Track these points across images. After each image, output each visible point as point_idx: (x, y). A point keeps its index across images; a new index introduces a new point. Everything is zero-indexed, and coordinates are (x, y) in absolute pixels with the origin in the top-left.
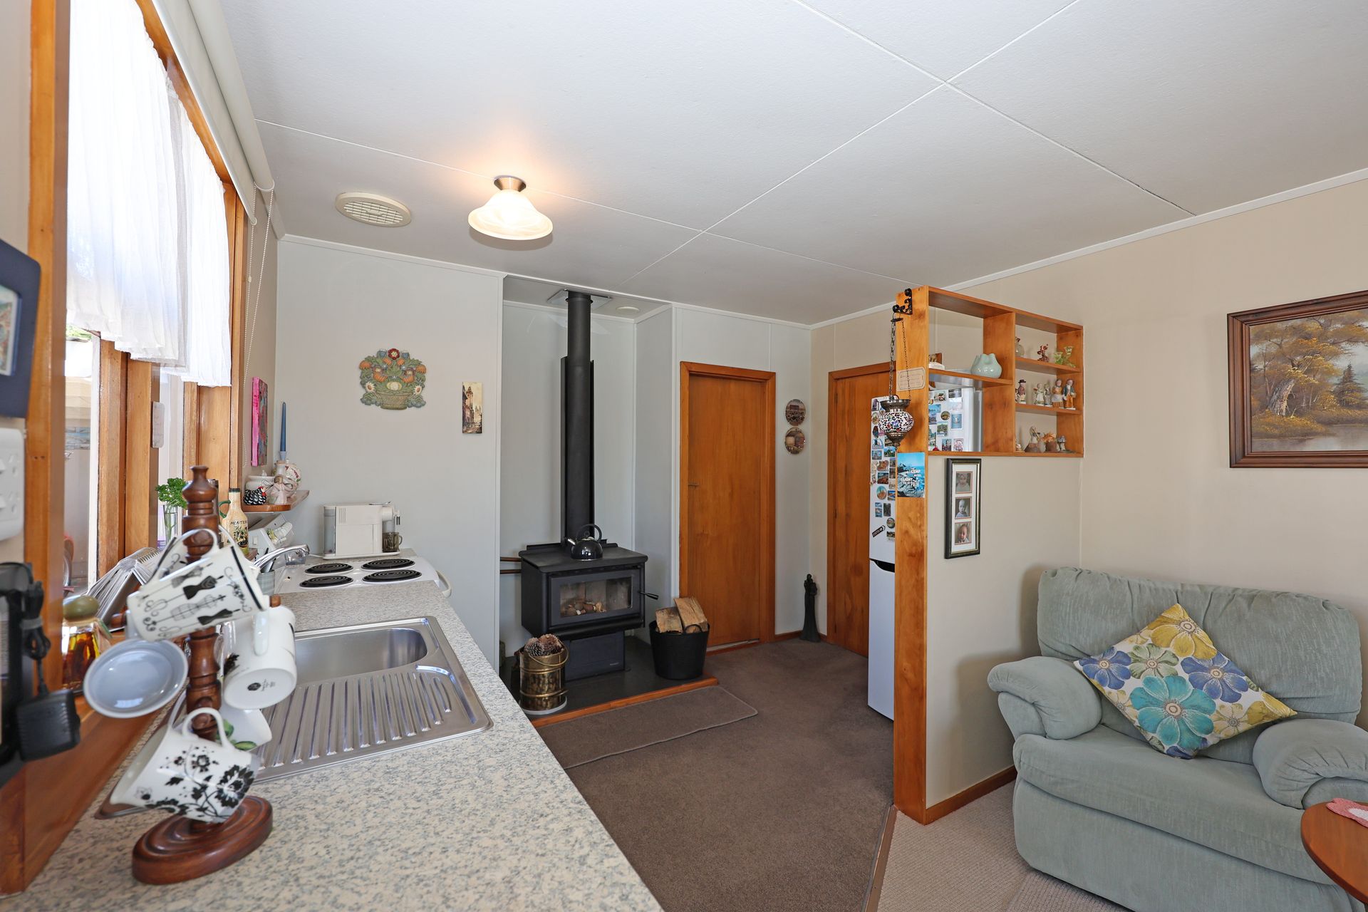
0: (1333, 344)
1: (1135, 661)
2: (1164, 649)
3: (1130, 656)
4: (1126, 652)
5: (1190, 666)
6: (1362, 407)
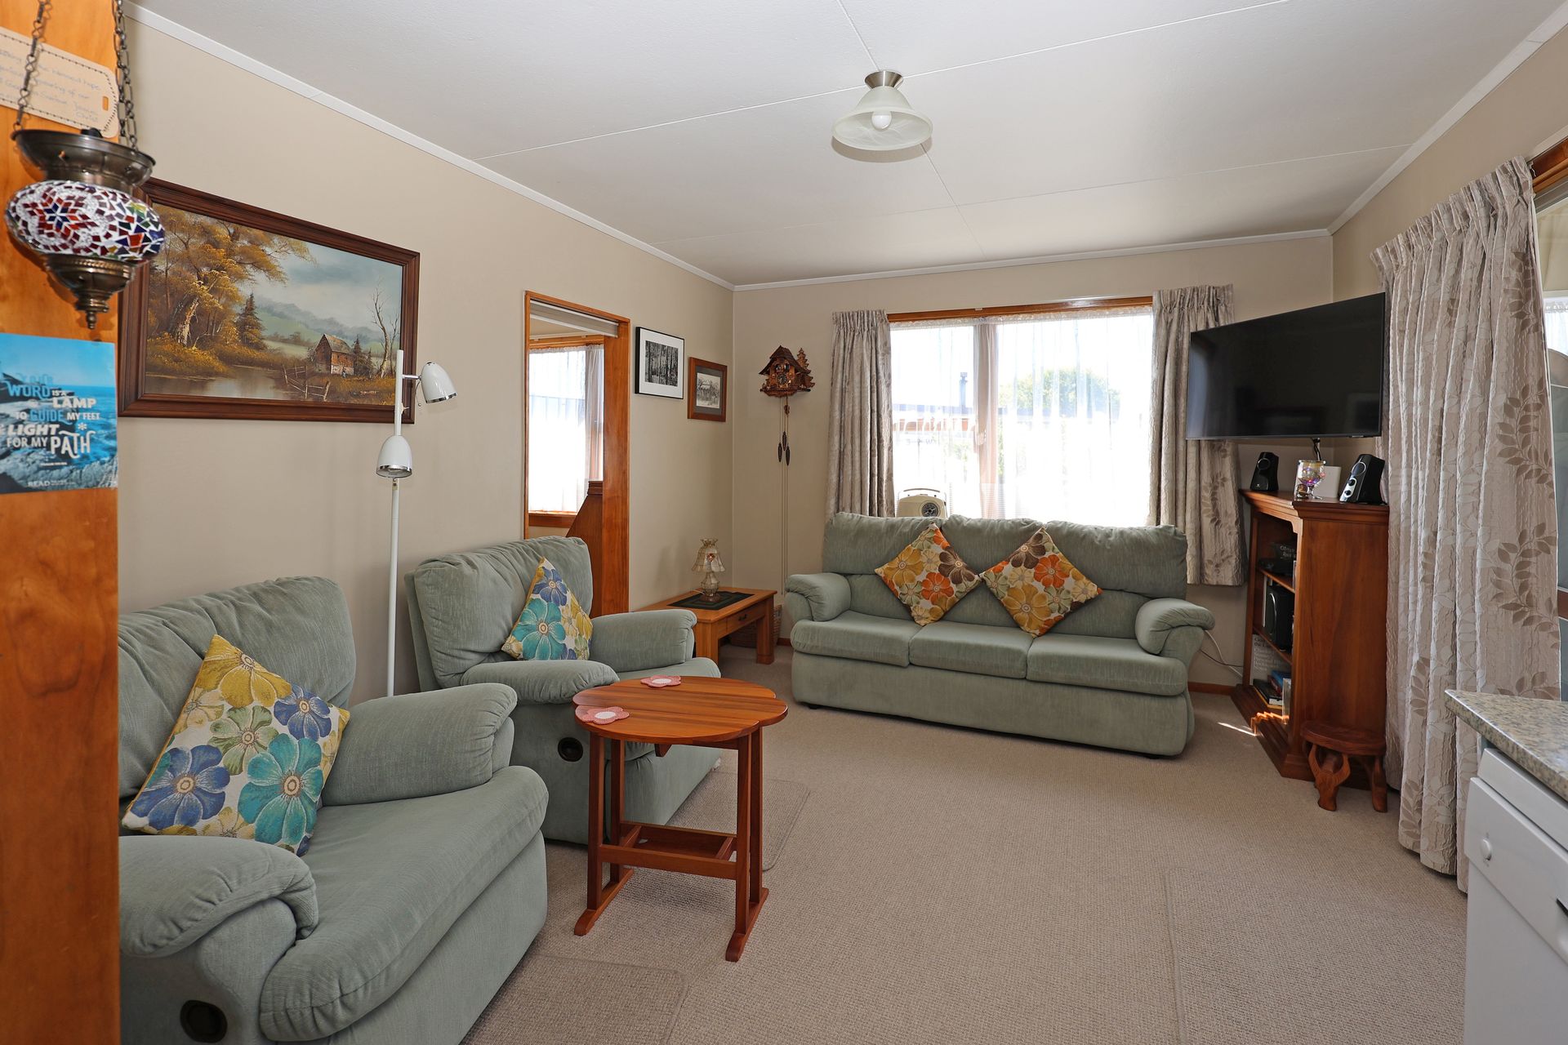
0: (239, 263)
1: (227, 748)
3: (214, 745)
4: (205, 743)
5: (285, 712)
6: (259, 347)
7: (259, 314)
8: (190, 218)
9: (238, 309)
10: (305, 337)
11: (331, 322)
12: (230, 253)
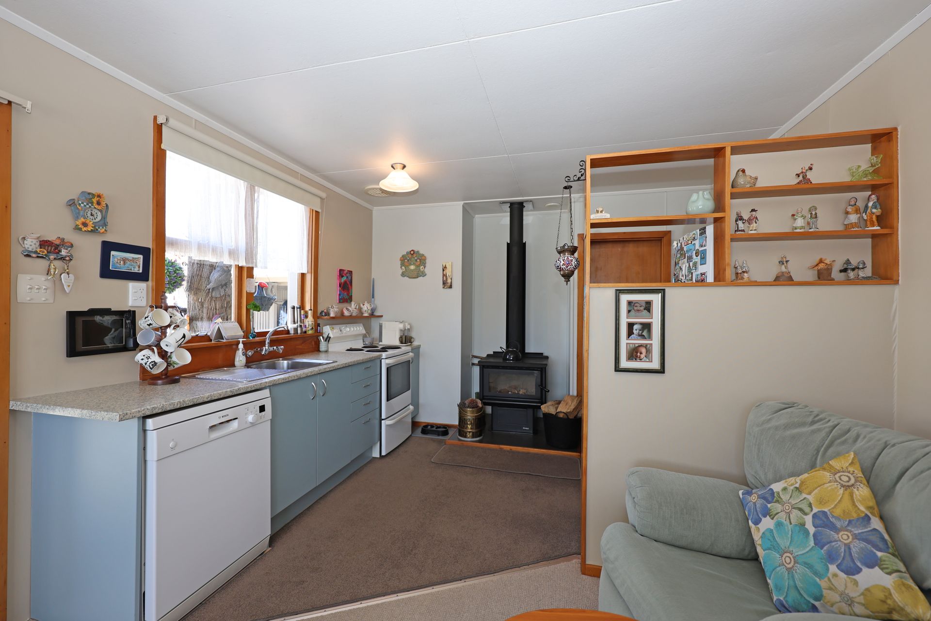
2: (804, 495)
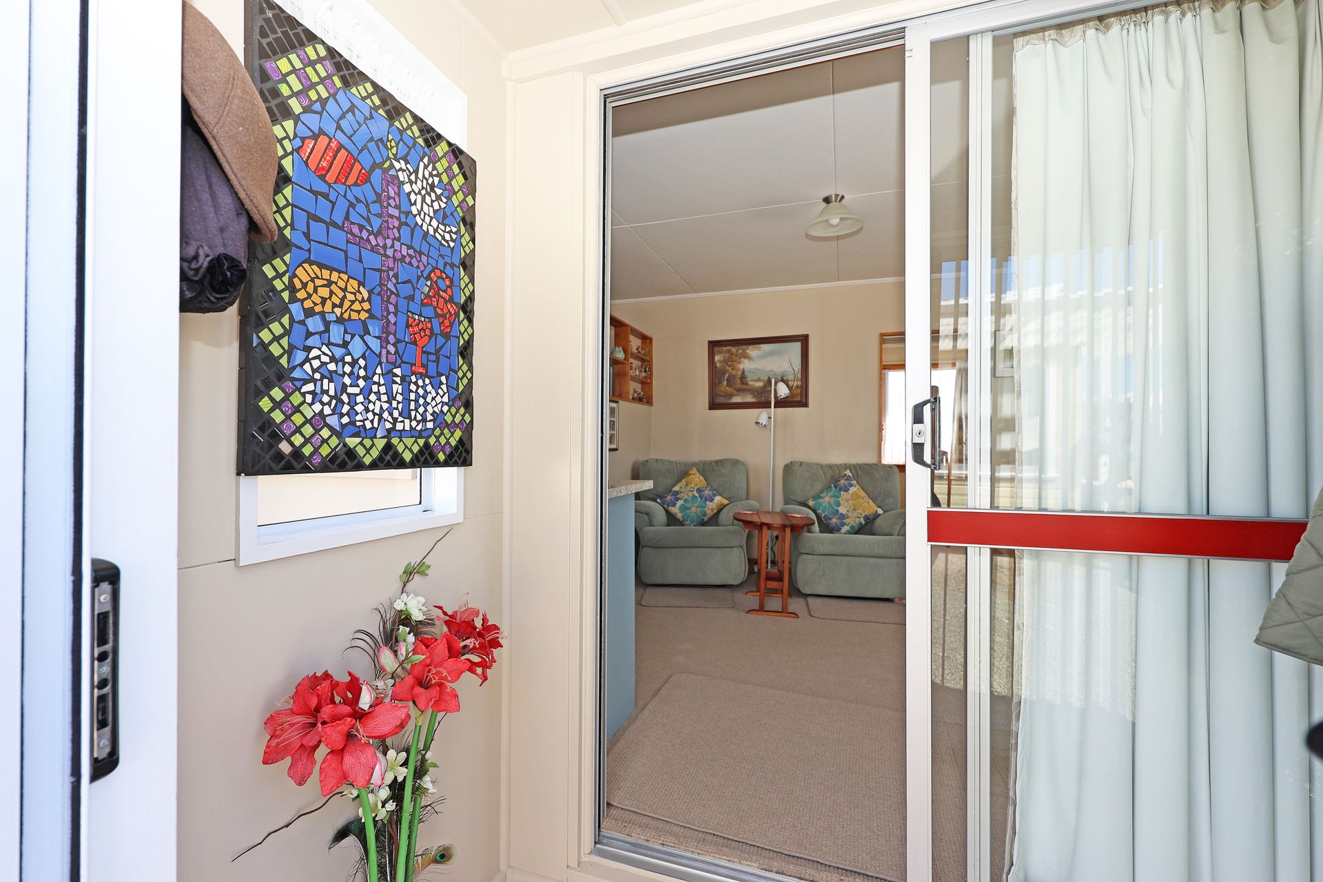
0: (739, 358)
1: (679, 494)
2: (689, 486)
4: (677, 491)
5: (699, 491)
6: (747, 384)
7: (746, 373)
8: (725, 349)
9: (740, 373)
10: (762, 378)
11: (772, 371)
12: (737, 356)
